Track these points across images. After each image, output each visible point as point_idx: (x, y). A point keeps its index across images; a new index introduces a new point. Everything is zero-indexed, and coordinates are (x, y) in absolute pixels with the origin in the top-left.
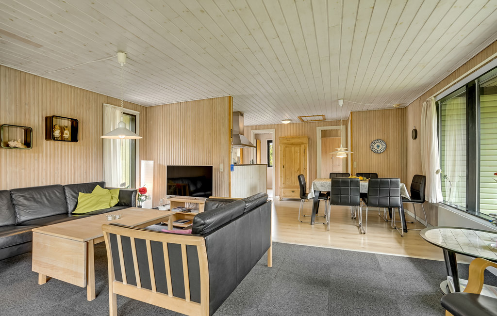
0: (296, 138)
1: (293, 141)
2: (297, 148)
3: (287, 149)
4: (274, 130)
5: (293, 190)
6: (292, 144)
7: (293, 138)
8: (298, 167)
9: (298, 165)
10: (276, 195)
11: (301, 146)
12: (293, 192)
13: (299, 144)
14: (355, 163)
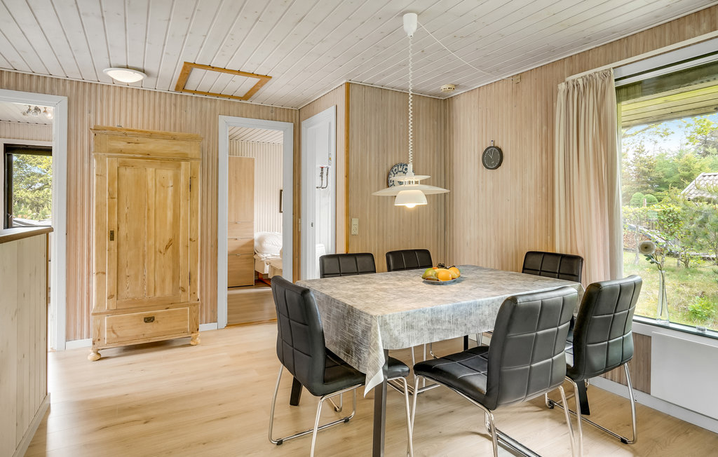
0: (163, 136)
1: (152, 146)
2: (168, 173)
3: (127, 173)
4: (65, 99)
5: (148, 313)
6: (148, 156)
7: (151, 135)
8: (168, 236)
9: (169, 227)
10: (68, 339)
11: (179, 167)
12: (149, 320)
13: (175, 160)
14: (355, 222)
